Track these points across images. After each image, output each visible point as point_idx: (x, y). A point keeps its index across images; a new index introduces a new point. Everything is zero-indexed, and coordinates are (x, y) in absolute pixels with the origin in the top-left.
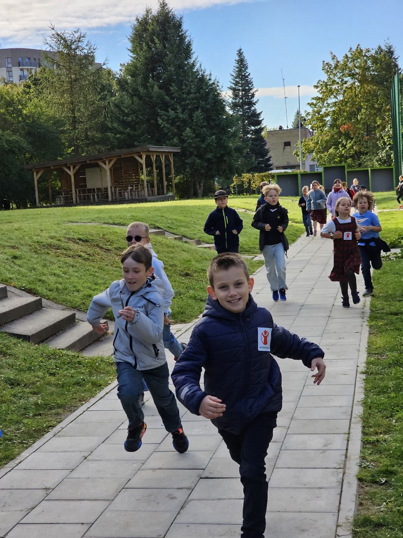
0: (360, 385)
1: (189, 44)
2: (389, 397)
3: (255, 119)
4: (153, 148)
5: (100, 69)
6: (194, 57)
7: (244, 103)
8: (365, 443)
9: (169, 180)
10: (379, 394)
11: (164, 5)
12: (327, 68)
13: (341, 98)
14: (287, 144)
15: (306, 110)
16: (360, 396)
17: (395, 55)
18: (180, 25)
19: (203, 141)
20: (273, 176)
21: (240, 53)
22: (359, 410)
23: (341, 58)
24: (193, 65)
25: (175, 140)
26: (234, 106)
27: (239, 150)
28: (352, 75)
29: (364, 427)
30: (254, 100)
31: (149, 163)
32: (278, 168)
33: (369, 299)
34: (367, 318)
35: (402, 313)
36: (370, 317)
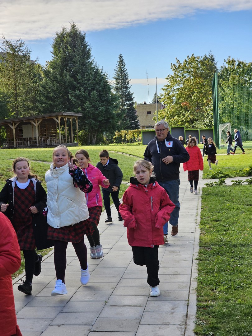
0: (195, 267)
1: (89, 50)
2: (213, 276)
3: (129, 97)
4: (65, 113)
5: (33, 63)
6: (92, 58)
7: (122, 87)
8: (199, 307)
9: (75, 134)
10: (207, 273)
11: (74, 26)
12: (174, 68)
13: (182, 86)
14: (149, 113)
15: (161, 93)
16: (195, 275)
17: (215, 61)
18: (84, 39)
19: (97, 110)
20: (140, 133)
21: (121, 57)
22: (195, 285)
23: (182, 62)
24: (92, 63)
25: (79, 109)
26: (117, 89)
27: (119, 115)
28: (189, 72)
29: (198, 296)
30: (129, 85)
31: (62, 123)
32: (143, 127)
33: (200, 211)
34: (198, 223)
35: (220, 220)
36: (201, 223)
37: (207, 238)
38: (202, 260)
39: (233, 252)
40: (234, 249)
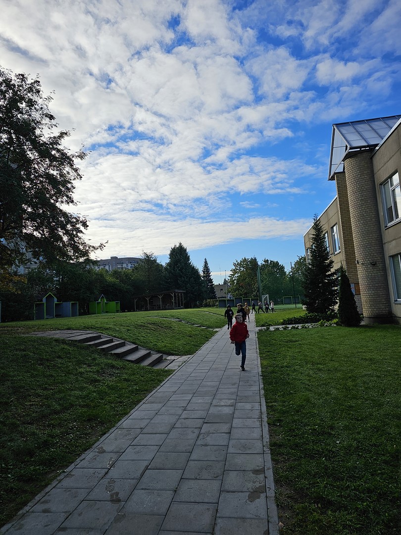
1: (189, 256)
3: (211, 281)
4: (176, 291)
5: (158, 264)
6: (190, 260)
7: (207, 276)
8: (267, 407)
9: (182, 302)
10: (269, 385)
11: (180, 244)
12: (235, 265)
13: (239, 274)
14: (222, 290)
15: (228, 278)
16: (262, 386)
17: (257, 261)
18: (186, 250)
19: (194, 288)
20: (217, 301)
21: (205, 260)
22: (262, 392)
23: (239, 262)
24: (190, 263)
25: (184, 288)
26: (204, 277)
27: (205, 291)
28: (243, 267)
29: (265, 399)
30: (210, 275)
31: (175, 296)
32: (219, 298)
33: (258, 346)
34: (258, 354)
35: (271, 352)
36: (260, 353)
37: (265, 363)
38: (265, 376)
39: (282, 371)
40: (282, 369)
